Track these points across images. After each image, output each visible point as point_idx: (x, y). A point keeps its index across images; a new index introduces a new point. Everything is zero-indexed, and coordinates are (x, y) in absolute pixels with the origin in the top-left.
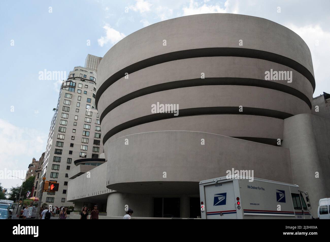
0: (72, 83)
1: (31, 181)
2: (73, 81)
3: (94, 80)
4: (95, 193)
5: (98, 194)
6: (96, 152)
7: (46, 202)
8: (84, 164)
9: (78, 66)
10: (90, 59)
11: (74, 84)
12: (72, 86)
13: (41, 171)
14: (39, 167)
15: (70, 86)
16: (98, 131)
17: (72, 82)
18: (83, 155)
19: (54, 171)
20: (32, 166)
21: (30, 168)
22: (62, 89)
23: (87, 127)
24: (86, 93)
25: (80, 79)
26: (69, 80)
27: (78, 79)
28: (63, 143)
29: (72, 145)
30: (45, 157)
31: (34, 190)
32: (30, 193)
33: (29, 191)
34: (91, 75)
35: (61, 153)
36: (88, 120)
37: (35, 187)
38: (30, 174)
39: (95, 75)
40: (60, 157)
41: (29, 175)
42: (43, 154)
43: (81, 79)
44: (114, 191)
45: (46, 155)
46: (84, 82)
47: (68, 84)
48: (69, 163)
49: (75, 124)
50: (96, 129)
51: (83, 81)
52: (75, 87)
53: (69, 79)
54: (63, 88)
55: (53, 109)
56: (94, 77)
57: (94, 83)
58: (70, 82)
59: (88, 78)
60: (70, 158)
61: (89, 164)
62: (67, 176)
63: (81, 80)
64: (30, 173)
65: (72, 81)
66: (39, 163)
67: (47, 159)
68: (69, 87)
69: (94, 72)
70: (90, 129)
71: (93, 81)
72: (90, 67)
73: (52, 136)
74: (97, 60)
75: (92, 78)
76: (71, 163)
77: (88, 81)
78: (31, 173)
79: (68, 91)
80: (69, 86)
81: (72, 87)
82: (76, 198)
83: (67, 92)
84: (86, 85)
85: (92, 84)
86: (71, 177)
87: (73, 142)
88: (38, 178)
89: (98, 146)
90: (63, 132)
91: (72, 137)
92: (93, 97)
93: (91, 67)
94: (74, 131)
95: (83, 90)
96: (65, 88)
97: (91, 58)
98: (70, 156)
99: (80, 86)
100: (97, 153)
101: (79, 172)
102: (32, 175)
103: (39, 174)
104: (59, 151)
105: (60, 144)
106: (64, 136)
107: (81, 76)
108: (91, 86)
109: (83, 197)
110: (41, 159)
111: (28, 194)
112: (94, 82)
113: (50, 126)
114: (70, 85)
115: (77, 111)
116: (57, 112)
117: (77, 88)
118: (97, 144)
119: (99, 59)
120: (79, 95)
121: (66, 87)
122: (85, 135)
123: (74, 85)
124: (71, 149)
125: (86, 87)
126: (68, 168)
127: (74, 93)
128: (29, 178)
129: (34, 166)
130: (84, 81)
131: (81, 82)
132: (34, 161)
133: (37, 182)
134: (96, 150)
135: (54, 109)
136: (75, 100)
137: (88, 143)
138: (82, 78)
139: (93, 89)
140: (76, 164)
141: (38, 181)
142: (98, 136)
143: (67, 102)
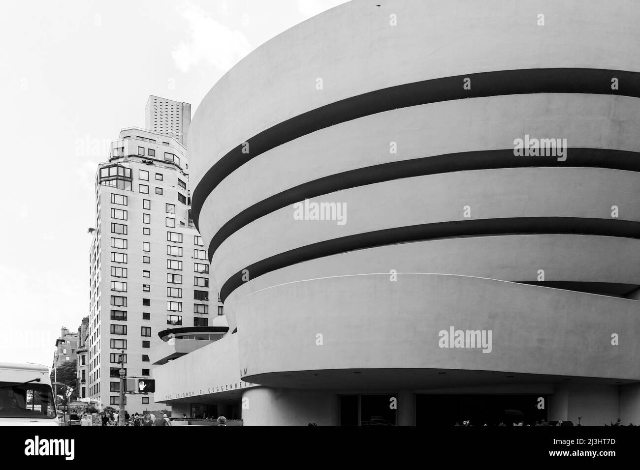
0: (121, 170)
1: (69, 369)
2: (124, 164)
3: (176, 161)
4: (213, 388)
5: (220, 391)
6: (201, 313)
7: (111, 404)
8: (181, 337)
9: (130, 126)
10: (156, 108)
11: (128, 171)
12: (124, 176)
13: (86, 351)
14: (80, 344)
15: (119, 178)
16: (202, 273)
17: (123, 167)
18: (174, 319)
19: (115, 351)
20: (63, 343)
21: (59, 345)
22: (100, 183)
23: (175, 265)
24: (160, 191)
25: (141, 159)
26: (113, 162)
27: (135, 159)
28: (125, 299)
29: (146, 302)
30: (90, 326)
31: (80, 384)
32: (72, 390)
33: (68, 387)
34: (167, 149)
35: (124, 318)
36: (175, 251)
37: (81, 379)
38: (61, 356)
39: (175, 148)
40: (123, 326)
41: (61, 359)
42: (86, 321)
43: (144, 160)
44: (254, 385)
45: (92, 321)
46: (151, 166)
47: (113, 171)
48: (146, 336)
49: (147, 260)
50: (196, 269)
51: (148, 165)
52: (131, 177)
53: (113, 159)
54: (103, 183)
55: (88, 230)
56: (174, 155)
57: (176, 167)
58: (116, 168)
59: (159, 156)
60: (146, 328)
61: (191, 337)
62: (146, 358)
63: (144, 162)
64: (62, 354)
65: (121, 164)
66: (78, 337)
67: (95, 330)
68: (117, 179)
69: (172, 142)
70: (182, 270)
71: (173, 164)
72: (161, 129)
73: (97, 285)
74: (175, 109)
75: (170, 157)
76: (150, 336)
77: (161, 163)
78: (65, 354)
79: (117, 187)
80: (117, 177)
81: (124, 180)
82: (174, 398)
83: (115, 191)
84: (157, 174)
85: (173, 171)
86: (157, 361)
87: (147, 296)
88: (84, 363)
89: (205, 302)
90: (122, 277)
91: (144, 286)
92: (179, 200)
93: (164, 130)
94: (146, 274)
95: (153, 184)
96: (107, 182)
97: (158, 106)
98: (146, 323)
99: (144, 175)
100: (204, 316)
101: (174, 352)
102: (68, 359)
103: (83, 357)
104: (120, 315)
105: (119, 301)
106: (125, 284)
107: (141, 153)
108: (172, 175)
109: (189, 396)
110: (82, 330)
111: (68, 391)
112: (176, 165)
113: (89, 265)
114: (118, 175)
115: (147, 232)
116: (99, 237)
117: (136, 182)
118: (202, 299)
119: (180, 107)
120: (146, 197)
121: (109, 179)
122: (173, 282)
123: (128, 174)
124: (146, 309)
125: (159, 177)
126: (146, 345)
127: (132, 192)
128: (63, 364)
129: (68, 342)
130: (150, 163)
131: (145, 167)
132: (66, 333)
133: (84, 371)
134: (201, 309)
135: (91, 230)
136: (136, 209)
137: (181, 297)
138: (145, 156)
139: (177, 182)
140: (163, 338)
141: (85, 368)
142: (202, 282)
143: (119, 214)
